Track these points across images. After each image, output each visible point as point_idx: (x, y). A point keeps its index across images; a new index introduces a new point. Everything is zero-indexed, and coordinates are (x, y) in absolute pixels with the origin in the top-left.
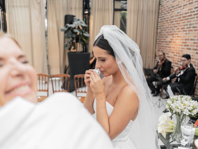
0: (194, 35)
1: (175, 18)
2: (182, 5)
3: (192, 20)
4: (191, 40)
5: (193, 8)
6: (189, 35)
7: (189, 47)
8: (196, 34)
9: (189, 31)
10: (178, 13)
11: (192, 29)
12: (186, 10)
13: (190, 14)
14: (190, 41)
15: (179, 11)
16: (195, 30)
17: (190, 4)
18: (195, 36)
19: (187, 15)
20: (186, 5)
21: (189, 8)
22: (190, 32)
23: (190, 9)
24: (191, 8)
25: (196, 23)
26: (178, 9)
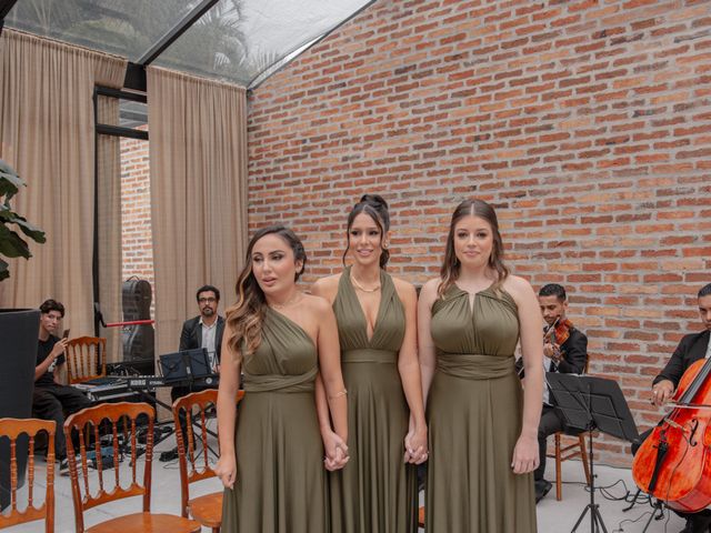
0: (425, 226)
1: (331, 174)
2: (362, 135)
3: (412, 181)
4: (417, 240)
5: (411, 145)
6: (405, 225)
7: (412, 264)
8: (434, 222)
9: (402, 214)
10: (345, 159)
11: (414, 207)
12: (378, 150)
13: (397, 164)
14: (414, 245)
15: (350, 153)
16: (428, 212)
17: (392, 134)
18: (432, 230)
19: (388, 166)
20: (380, 136)
21: (393, 147)
22: (410, 218)
23: (398, 150)
24: (403, 146)
25: (427, 192)
26: (341, 146)
